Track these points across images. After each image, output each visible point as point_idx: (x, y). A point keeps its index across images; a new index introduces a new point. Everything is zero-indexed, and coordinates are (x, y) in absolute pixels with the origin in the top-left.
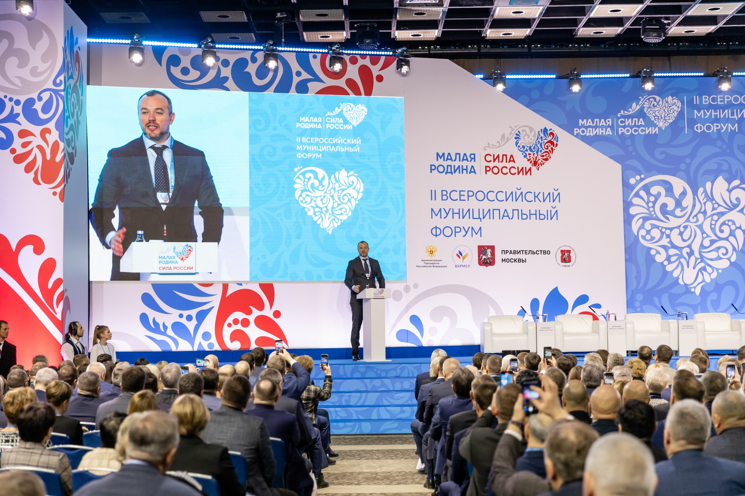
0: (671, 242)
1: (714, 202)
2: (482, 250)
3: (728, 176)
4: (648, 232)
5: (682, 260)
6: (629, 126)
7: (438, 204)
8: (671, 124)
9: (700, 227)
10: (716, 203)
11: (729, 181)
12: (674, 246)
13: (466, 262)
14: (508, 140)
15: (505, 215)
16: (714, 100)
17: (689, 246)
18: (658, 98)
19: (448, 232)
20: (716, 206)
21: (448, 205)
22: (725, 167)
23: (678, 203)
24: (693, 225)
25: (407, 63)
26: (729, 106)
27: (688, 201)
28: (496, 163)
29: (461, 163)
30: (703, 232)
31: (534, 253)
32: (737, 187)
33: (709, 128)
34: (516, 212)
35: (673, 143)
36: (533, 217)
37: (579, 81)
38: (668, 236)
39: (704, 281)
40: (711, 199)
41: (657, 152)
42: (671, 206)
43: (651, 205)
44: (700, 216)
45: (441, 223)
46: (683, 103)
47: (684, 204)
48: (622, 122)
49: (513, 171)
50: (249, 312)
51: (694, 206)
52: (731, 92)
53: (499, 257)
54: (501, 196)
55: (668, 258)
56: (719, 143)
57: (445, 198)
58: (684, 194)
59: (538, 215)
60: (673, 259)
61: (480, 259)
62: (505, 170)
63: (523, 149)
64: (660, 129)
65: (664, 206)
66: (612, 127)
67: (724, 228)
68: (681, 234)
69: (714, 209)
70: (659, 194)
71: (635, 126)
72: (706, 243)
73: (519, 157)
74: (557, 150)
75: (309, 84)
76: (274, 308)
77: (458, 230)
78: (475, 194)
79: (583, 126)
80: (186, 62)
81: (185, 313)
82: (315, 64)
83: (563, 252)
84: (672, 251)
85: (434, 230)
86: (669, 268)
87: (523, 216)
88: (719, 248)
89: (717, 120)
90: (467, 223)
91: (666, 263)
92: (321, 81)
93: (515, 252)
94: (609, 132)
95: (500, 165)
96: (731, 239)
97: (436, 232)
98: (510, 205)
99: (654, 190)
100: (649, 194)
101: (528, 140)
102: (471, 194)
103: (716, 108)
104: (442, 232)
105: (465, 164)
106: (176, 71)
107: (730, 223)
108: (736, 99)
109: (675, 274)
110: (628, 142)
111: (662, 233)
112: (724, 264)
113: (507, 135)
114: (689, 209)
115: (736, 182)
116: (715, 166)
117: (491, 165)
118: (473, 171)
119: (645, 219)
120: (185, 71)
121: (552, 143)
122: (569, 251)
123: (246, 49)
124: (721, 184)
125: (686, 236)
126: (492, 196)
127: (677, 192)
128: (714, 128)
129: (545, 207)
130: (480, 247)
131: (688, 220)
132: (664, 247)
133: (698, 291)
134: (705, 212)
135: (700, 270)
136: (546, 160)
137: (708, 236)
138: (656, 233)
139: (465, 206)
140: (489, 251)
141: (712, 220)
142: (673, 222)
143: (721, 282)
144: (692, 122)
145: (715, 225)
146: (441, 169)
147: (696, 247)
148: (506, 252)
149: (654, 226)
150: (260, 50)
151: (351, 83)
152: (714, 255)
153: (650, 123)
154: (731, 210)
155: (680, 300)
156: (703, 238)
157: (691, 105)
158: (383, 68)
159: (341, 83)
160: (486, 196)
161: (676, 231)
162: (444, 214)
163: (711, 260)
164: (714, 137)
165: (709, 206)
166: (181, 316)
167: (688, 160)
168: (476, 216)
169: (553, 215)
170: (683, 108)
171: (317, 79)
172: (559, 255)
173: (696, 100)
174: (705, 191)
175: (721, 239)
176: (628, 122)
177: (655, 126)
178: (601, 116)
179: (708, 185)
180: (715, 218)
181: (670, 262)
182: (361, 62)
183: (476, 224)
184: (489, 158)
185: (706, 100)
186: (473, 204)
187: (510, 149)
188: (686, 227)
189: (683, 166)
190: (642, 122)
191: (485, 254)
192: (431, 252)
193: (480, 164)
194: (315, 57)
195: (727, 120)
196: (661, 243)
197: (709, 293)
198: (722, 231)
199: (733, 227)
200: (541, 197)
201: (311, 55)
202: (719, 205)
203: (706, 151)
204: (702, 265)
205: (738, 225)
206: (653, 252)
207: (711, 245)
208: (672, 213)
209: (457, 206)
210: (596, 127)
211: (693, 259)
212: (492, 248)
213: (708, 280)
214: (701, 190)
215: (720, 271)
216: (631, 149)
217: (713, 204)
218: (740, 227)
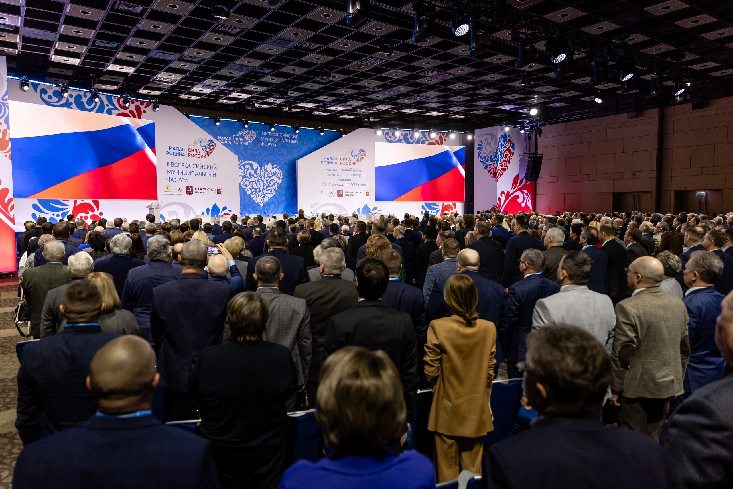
0: (252, 187)
2: (188, 188)
3: (272, 163)
4: (244, 182)
5: (256, 194)
6: (237, 141)
7: (170, 168)
8: (253, 141)
9: (263, 181)
11: (273, 165)
12: (254, 188)
13: (182, 192)
14: (197, 143)
15: (196, 174)
16: (268, 134)
17: (259, 188)
18: (248, 131)
19: (174, 180)
21: (174, 169)
22: (272, 160)
23: (255, 172)
24: (260, 181)
25: (158, 107)
26: (273, 137)
27: (258, 172)
28: (193, 153)
29: (179, 152)
30: (264, 183)
31: (207, 190)
32: (275, 167)
33: (266, 144)
34: (200, 173)
35: (254, 149)
36: (207, 175)
37: (219, 121)
38: (252, 184)
39: (264, 201)
40: (266, 171)
41: (248, 152)
42: (253, 173)
43: (245, 172)
44: (263, 177)
45: (172, 176)
46: (257, 134)
47: (257, 172)
48: (235, 139)
49: (199, 156)
50: (88, 213)
51: (261, 173)
52: (274, 131)
53: (194, 191)
54: (195, 166)
55: (252, 193)
56: (270, 150)
57: (173, 165)
58: (257, 169)
59: (208, 174)
60: (253, 193)
61: (187, 192)
62: (196, 156)
63: (203, 148)
64: (249, 143)
65: (250, 173)
66: (231, 141)
67: (271, 182)
68: (256, 184)
69: (267, 175)
70: (248, 168)
71: (240, 141)
72: (265, 187)
73: (201, 150)
74: (215, 148)
75: (113, 111)
76: (100, 211)
77: (178, 179)
78: (185, 165)
79: (220, 139)
80: (50, 92)
81: (56, 213)
82: (115, 102)
83: (218, 189)
84: (253, 190)
85: (169, 179)
86: (252, 196)
87: (203, 175)
88: (269, 190)
89: (269, 142)
90: (181, 176)
91: (251, 194)
92: (118, 110)
93: (200, 189)
94: (230, 142)
95: (194, 153)
96: (273, 186)
97: (170, 180)
98: (198, 170)
99: (247, 166)
100: (245, 168)
101: (204, 144)
102: (183, 164)
103: (269, 137)
104: (172, 180)
105: (180, 152)
106: (45, 97)
108: (275, 134)
109: (254, 199)
110: (237, 147)
111: (249, 183)
112: (271, 195)
113: (196, 141)
114: (259, 175)
115: (275, 165)
116: (268, 159)
117: (191, 153)
118: (184, 155)
119: (243, 178)
120: (50, 97)
121: (214, 146)
122: (220, 189)
123: (82, 91)
124: (270, 165)
125: (258, 185)
126: (191, 166)
127: (255, 168)
128: (268, 144)
129: (211, 171)
130: (187, 187)
131: (258, 179)
132: (250, 188)
133: (262, 205)
134: (264, 176)
135: (263, 197)
136: (211, 152)
137: (265, 185)
138: (247, 183)
139: (181, 169)
140: (190, 188)
142: (253, 179)
143: (270, 202)
144: (260, 142)
146: (171, 153)
147: (261, 189)
148: (197, 189)
149: (246, 180)
150: (88, 92)
151: (131, 112)
152: (267, 192)
153: (245, 140)
154: (273, 175)
155: (256, 209)
157: (260, 135)
158: (146, 107)
159: (127, 112)
160: (189, 166)
161: (254, 183)
162: (172, 173)
164: (268, 148)
165: (266, 174)
166: (53, 215)
167: (259, 156)
168: (185, 174)
169: (214, 175)
170: (257, 135)
171: (116, 109)
172: (217, 191)
173: (262, 133)
174: (264, 168)
175: (270, 186)
176: (237, 139)
177: (247, 142)
178: (228, 136)
179: (266, 166)
180: (268, 178)
181: (252, 194)
182: (136, 103)
183: (185, 177)
184: (190, 150)
185: (265, 133)
186: (183, 169)
187: (198, 147)
188: (258, 181)
189: (257, 158)
190: (242, 140)
191: (189, 189)
192: (168, 188)
193: (186, 152)
194: (115, 98)
195: (272, 142)
196: (248, 187)
197: (266, 206)
198: (270, 183)
199: (274, 182)
200: (209, 167)
201: (113, 97)
203: (265, 153)
204: (263, 195)
206: (246, 190)
208: (253, 176)
209: (178, 169)
210: (225, 140)
211: (260, 193)
212: (192, 187)
213: (265, 201)
214: (263, 168)
216: (238, 150)
218: (276, 182)
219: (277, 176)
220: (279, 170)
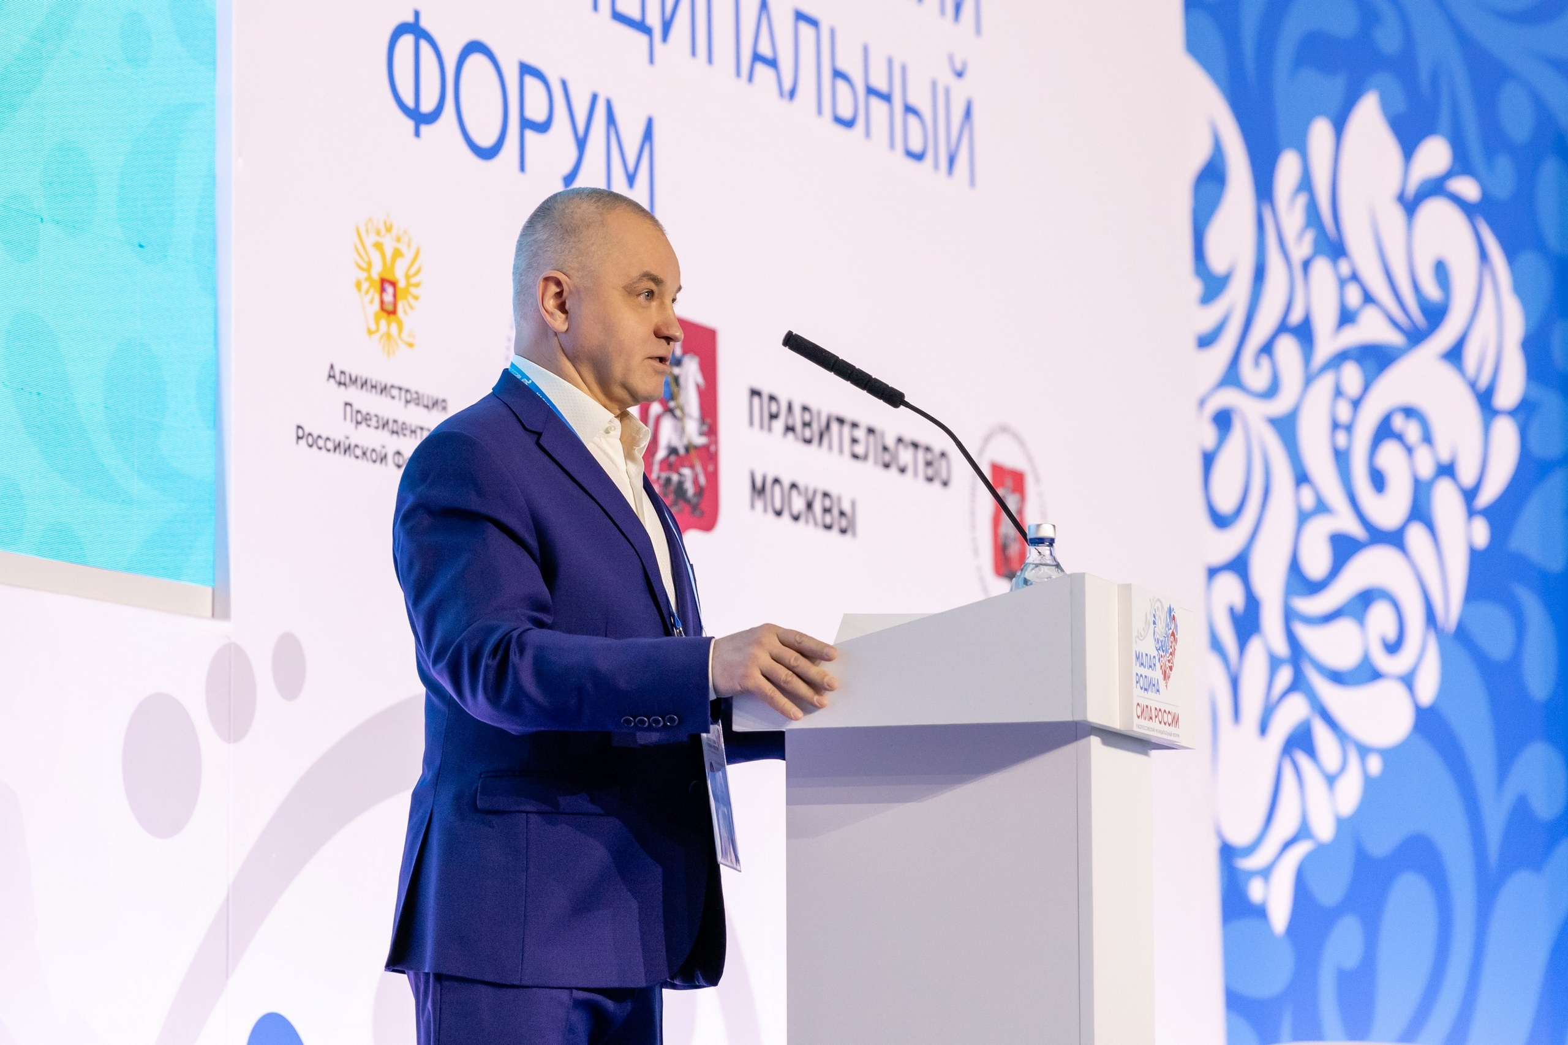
1: (1344, 268)
10: (1355, 277)
11: (1405, 140)
17: (1241, 566)
20: (1353, 296)
24: (1255, 415)
27: (1232, 233)
30: (1302, 478)
32: (1438, 186)
39: (1303, 832)
40: (1333, 240)
47: (1216, 249)
51: (1260, 274)
58: (1216, 174)
67: (1390, 456)
69: (1346, 317)
72: (1315, 551)
88: (1366, 599)
96: (1416, 535)
107: (1412, 431)
114: (1239, 293)
115: (1435, 154)
125: (1225, 485)
131: (1231, 377)
133: (1280, 904)
134: (1306, 333)
135: (1289, 745)
137: (1322, 507)
141: (1338, 392)
143: (1381, 846)
145: (1349, 428)
147: (1269, 575)
152: (1345, 644)
154: (1416, 337)
156: (1303, 517)
163: (1337, 677)
165: (1323, 290)
174: (1306, 184)
175: (1374, 534)
179: (1322, 141)
180: (1352, 376)
188: (1224, 423)
192: (389, 297)
197: (1329, 918)
198: (1378, 481)
199: (1424, 462)
202: (1368, 298)
204: (1296, 707)
205: (1445, 457)
207: (1336, 570)
211: (1256, 661)
213: (1321, 821)
214: (1289, 167)
215: (1375, 765)
217: (1342, 283)
218: (1447, 470)
219: (1454, 355)
220: (1483, 255)
